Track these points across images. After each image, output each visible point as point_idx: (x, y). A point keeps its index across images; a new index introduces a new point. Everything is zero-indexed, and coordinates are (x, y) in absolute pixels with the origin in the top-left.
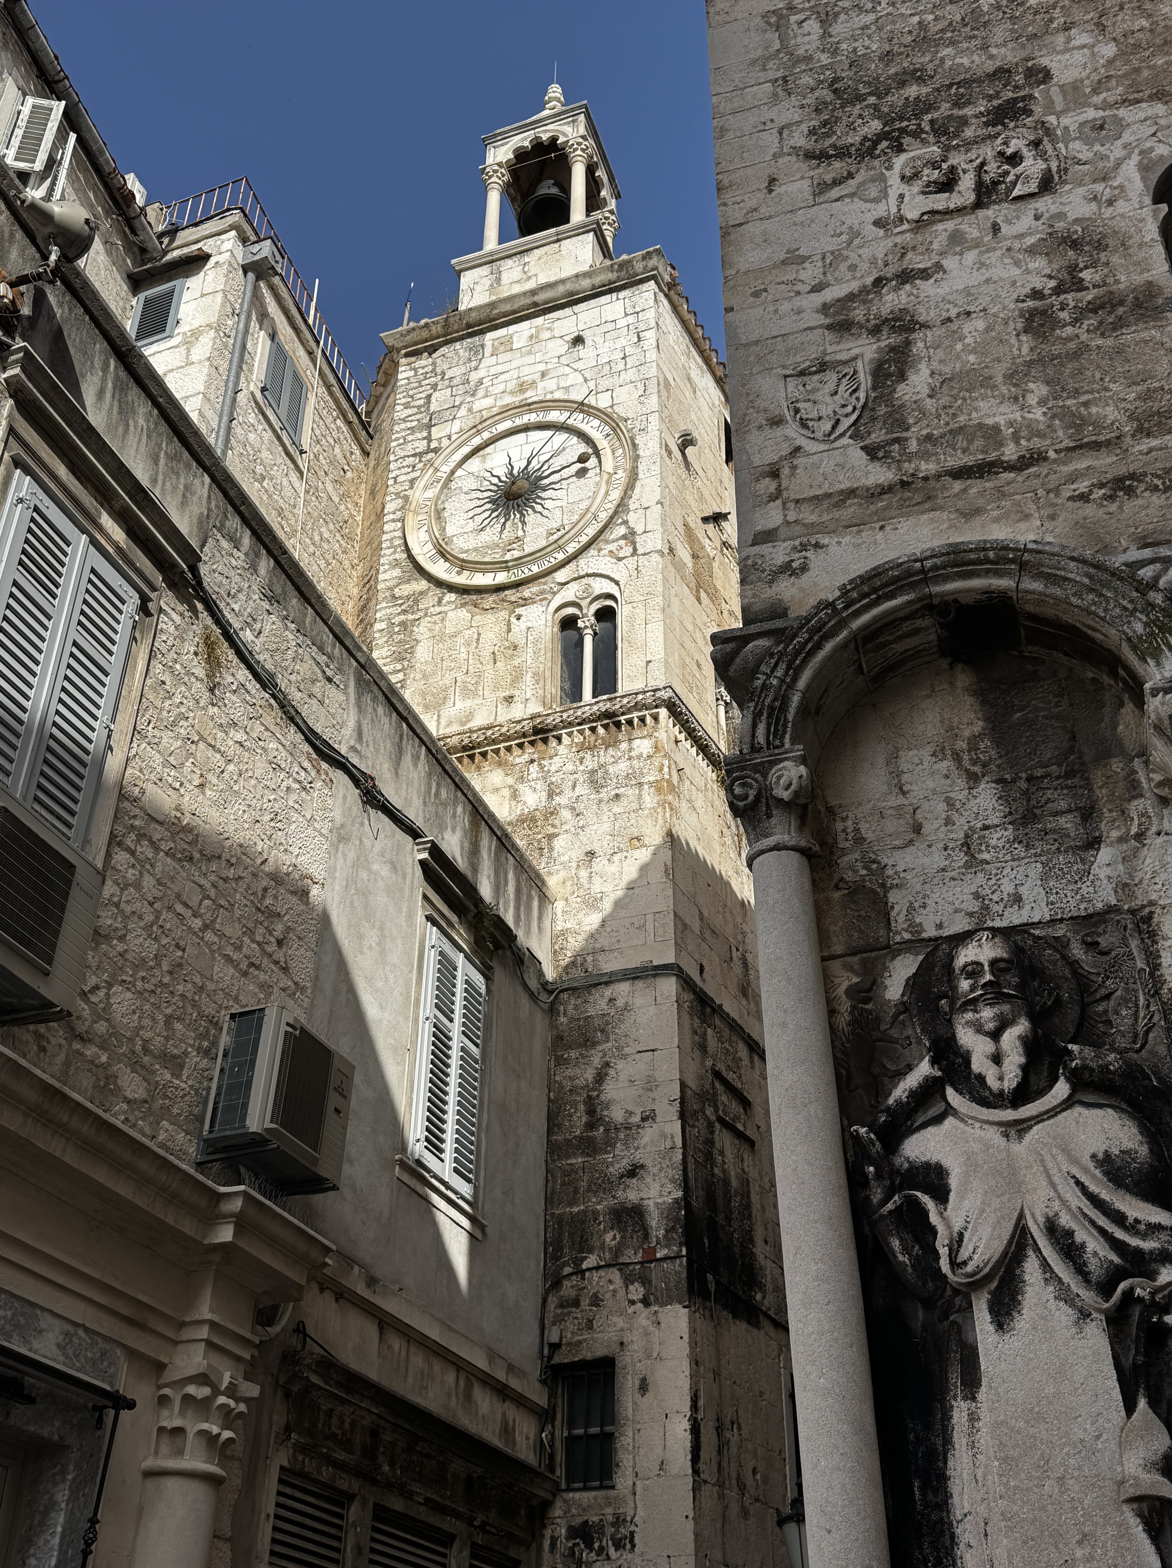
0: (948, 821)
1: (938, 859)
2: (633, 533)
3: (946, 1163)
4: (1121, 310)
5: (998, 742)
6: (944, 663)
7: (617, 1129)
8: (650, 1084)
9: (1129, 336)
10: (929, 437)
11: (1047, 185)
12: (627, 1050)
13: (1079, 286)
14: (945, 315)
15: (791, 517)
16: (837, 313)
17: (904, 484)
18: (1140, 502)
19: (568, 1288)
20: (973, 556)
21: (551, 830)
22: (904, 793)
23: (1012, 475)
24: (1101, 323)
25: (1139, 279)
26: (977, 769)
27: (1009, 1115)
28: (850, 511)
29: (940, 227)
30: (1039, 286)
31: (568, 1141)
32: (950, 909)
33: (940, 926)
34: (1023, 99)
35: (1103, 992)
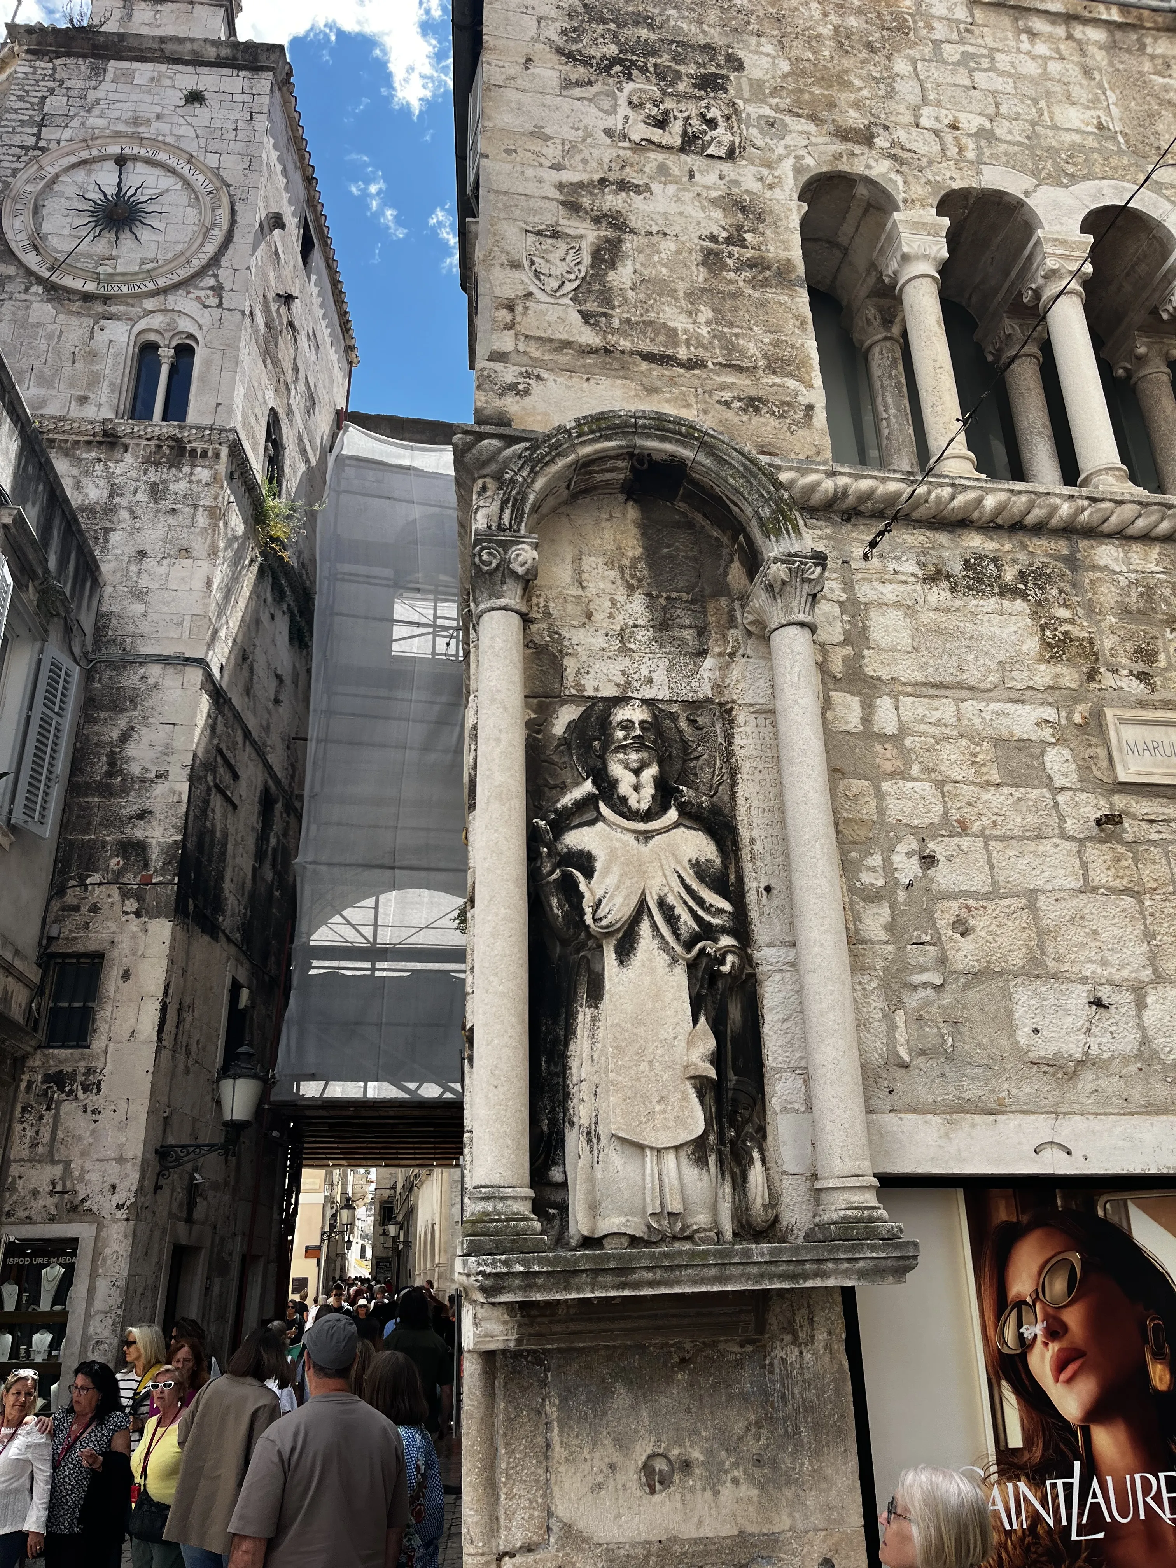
0: (611, 616)
1: (600, 641)
2: (222, 288)
3: (594, 852)
4: (768, 273)
5: (650, 566)
6: (621, 498)
7: (133, 781)
8: (167, 750)
9: (770, 294)
10: (628, 321)
11: (731, 155)
12: (150, 720)
13: (742, 244)
14: (648, 228)
15: (521, 348)
16: (569, 194)
17: (607, 351)
18: (762, 420)
19: (71, 897)
20: (671, 426)
21: (108, 525)
22: (583, 588)
23: (682, 371)
24: (754, 278)
25: (783, 254)
26: (634, 582)
27: (641, 826)
28: (565, 358)
29: (652, 155)
30: (716, 233)
31: (87, 783)
32: (605, 678)
33: (597, 689)
34: (723, 77)
35: (696, 754)
